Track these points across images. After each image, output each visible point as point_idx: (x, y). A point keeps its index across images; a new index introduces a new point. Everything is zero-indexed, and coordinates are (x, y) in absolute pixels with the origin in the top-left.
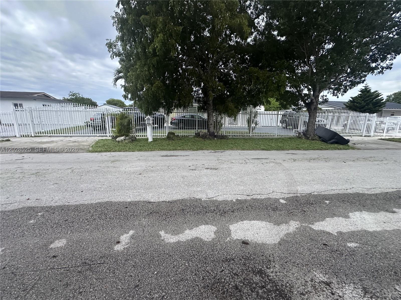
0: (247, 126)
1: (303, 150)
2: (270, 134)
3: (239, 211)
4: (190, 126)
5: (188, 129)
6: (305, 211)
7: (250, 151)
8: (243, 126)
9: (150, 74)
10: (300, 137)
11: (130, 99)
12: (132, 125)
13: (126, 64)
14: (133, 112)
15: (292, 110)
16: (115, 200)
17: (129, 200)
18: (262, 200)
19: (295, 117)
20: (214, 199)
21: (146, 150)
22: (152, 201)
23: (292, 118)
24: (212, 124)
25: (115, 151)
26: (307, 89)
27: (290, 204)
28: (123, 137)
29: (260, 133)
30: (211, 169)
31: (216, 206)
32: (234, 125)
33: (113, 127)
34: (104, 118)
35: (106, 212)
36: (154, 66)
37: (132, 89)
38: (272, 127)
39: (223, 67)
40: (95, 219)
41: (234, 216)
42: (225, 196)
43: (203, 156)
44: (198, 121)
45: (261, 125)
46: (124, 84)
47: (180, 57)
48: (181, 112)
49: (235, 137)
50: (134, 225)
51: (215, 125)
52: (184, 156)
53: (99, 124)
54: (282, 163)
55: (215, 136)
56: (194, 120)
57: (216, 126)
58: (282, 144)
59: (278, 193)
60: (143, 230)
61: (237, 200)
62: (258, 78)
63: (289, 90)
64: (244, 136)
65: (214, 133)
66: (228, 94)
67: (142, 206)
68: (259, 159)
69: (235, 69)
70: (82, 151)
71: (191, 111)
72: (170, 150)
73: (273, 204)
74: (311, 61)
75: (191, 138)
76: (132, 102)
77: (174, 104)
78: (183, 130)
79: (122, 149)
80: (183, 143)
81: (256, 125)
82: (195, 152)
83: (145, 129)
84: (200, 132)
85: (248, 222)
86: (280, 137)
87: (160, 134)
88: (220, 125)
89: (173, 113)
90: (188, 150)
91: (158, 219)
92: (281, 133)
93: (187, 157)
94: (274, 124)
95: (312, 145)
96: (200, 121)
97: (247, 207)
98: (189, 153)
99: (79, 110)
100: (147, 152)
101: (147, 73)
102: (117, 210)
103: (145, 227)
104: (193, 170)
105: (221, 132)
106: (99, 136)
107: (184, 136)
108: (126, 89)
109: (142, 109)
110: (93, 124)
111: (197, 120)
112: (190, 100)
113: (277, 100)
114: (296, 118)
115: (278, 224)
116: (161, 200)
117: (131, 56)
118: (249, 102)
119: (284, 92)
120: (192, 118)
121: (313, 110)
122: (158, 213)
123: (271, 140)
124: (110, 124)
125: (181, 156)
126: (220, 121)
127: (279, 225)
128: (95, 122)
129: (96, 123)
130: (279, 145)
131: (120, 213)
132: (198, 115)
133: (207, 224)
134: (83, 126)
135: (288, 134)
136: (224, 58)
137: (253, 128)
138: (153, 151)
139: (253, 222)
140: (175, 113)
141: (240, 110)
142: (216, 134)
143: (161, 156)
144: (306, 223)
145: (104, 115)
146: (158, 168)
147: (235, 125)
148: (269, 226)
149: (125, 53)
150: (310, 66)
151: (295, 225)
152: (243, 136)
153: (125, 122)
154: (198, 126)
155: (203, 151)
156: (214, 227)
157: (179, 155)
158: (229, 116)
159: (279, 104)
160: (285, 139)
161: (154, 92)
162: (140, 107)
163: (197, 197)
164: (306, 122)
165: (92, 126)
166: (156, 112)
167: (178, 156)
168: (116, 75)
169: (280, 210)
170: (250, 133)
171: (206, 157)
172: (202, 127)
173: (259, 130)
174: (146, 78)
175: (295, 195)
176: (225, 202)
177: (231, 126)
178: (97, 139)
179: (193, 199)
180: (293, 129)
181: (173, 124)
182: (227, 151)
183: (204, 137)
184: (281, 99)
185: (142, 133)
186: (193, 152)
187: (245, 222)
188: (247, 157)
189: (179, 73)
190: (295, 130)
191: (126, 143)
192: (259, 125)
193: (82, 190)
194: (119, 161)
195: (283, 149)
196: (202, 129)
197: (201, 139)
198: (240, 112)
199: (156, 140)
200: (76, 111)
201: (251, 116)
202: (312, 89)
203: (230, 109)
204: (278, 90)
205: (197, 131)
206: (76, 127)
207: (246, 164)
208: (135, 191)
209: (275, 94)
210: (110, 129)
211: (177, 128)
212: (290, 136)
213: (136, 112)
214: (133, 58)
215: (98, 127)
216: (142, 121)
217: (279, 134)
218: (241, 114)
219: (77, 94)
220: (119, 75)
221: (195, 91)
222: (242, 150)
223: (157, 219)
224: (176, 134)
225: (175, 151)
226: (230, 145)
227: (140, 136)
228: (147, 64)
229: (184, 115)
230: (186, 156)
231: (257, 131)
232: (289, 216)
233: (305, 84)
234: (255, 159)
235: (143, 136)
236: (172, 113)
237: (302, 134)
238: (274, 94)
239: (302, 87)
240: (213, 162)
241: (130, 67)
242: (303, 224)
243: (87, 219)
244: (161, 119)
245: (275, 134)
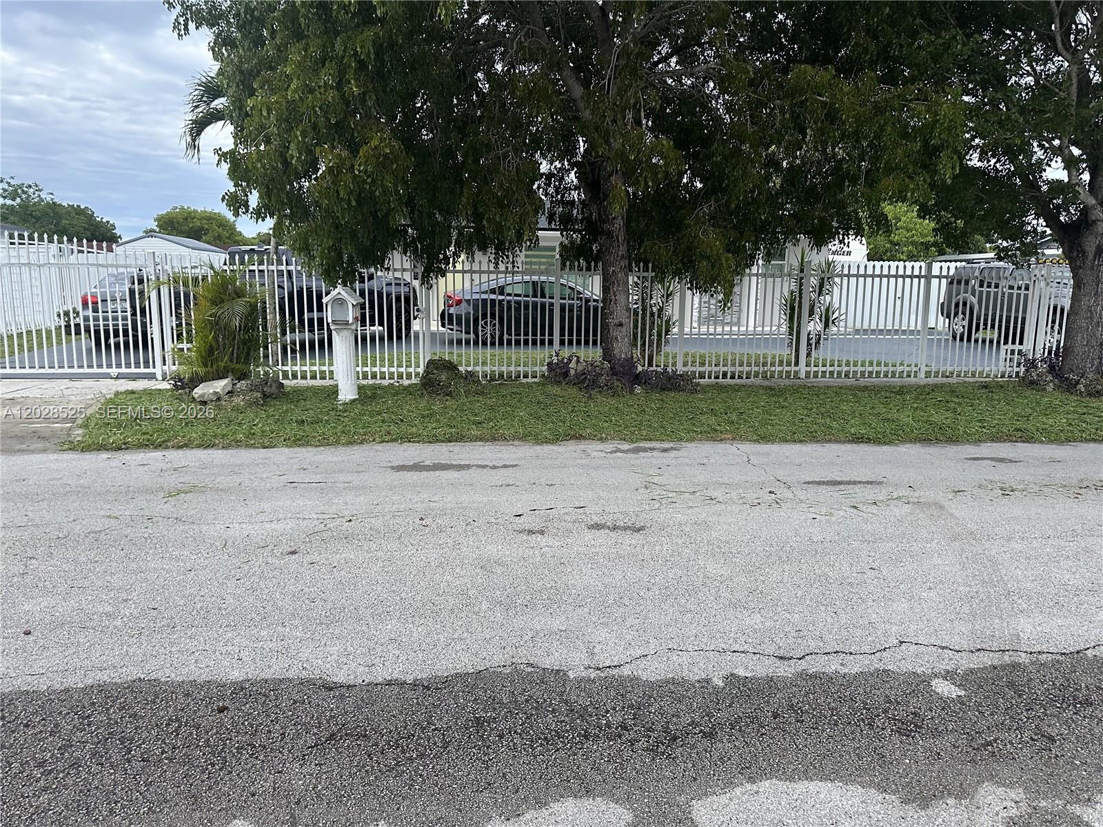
0: (784, 329)
1: (1051, 442)
2: (891, 369)
3: (738, 734)
4: (526, 334)
5: (518, 343)
6: (1052, 739)
7: (797, 447)
8: (767, 329)
9: (347, 104)
10: (1032, 383)
11: (259, 214)
12: (265, 328)
13: (240, 57)
14: (271, 268)
15: (992, 255)
16: (173, 675)
17: (236, 675)
18: (850, 681)
19: (1011, 287)
20: (626, 671)
21: (325, 442)
22: (340, 677)
23: (996, 294)
24: (621, 325)
25: (186, 446)
26: (1059, 159)
27: (980, 705)
28: (223, 382)
29: (848, 364)
30: (615, 528)
31: (631, 706)
32: (724, 324)
33: (180, 335)
34: (142, 293)
35: (130, 729)
36: (362, 65)
37: (263, 166)
38: (904, 332)
39: (673, 65)
40: (76, 765)
41: (716, 755)
42: (675, 658)
43: (583, 466)
44: (563, 307)
45: (850, 324)
46: (233, 147)
47: (481, 21)
48: (485, 268)
49: (728, 381)
50: (253, 795)
51: (636, 327)
52: (494, 467)
53: (120, 323)
54: (946, 504)
55: (638, 379)
56: (543, 305)
57: (643, 330)
58: (949, 414)
59: (922, 648)
60: (293, 816)
61: (731, 679)
62: (832, 115)
63: (979, 164)
64: (772, 376)
65: (630, 363)
66: (699, 185)
67: (295, 702)
68: (840, 483)
69: (729, 75)
70: (40, 445)
71: (531, 263)
72: (434, 440)
73: (898, 703)
74: (1078, 31)
75: (529, 386)
76: (268, 225)
77: (455, 233)
78: (497, 351)
79: (215, 436)
80: (492, 408)
81: (826, 326)
82: (547, 448)
83: (325, 346)
84: (570, 360)
85: (782, 785)
86: (940, 380)
87: (392, 370)
88: (660, 327)
89: (450, 276)
90: (516, 443)
91: (363, 767)
92: (945, 360)
93: (511, 470)
94: (914, 323)
95: (1088, 418)
96: (571, 310)
97: (775, 716)
98: (520, 454)
99: (33, 259)
100: (332, 449)
101: (331, 95)
102: (177, 720)
103: (303, 804)
104: (531, 532)
105: (667, 356)
106: (117, 378)
107: (501, 375)
108: (238, 167)
109: (312, 258)
110: (92, 323)
111: (557, 302)
112: (523, 218)
113: (924, 212)
114: (1015, 291)
115: (924, 798)
116: (381, 675)
117: (262, 22)
118: (792, 223)
119: (955, 177)
120: (535, 296)
121: (1091, 257)
122: (365, 736)
123: (898, 393)
124: (169, 322)
125: (484, 467)
126: (661, 310)
127: (925, 806)
128: (100, 314)
129: (106, 319)
130: (936, 418)
131: (191, 733)
132: (562, 281)
133: (588, 792)
134: (49, 332)
135: (979, 369)
136: (680, 24)
137: (813, 342)
138: (356, 447)
139: (801, 786)
140: (459, 276)
141: (752, 257)
142: (640, 368)
143: (392, 468)
144: (1058, 796)
145: (141, 281)
146: (378, 523)
147: (731, 324)
148: (877, 808)
149: (239, 10)
150: (1074, 56)
151: (1005, 804)
152: (765, 377)
153: (235, 313)
154: (562, 334)
155: (583, 445)
156: (620, 810)
157: (472, 463)
158: (703, 290)
159: (934, 230)
160: (964, 390)
161: (364, 182)
162: (303, 248)
163: (547, 663)
164: (1062, 310)
165: (88, 330)
166: (372, 270)
167: (468, 467)
168: (197, 107)
169: (936, 733)
170: (797, 364)
171: (593, 474)
172: (579, 334)
173: (841, 350)
174: (328, 119)
175: (1006, 658)
176: (674, 688)
177: (712, 330)
178: (109, 387)
179: (530, 669)
180: (998, 342)
181: (451, 322)
182: (688, 445)
183: (587, 381)
184: (941, 205)
185: (312, 364)
186: (538, 448)
187: (765, 785)
188: (781, 473)
189: (479, 93)
190: (1010, 346)
191: (236, 409)
192: (842, 324)
193: (26, 627)
194: (202, 490)
195: (953, 440)
196: (579, 343)
197: (573, 391)
198: (749, 266)
199: (374, 397)
200: (20, 265)
201: (801, 285)
202: (1083, 161)
203: (703, 257)
204: (925, 167)
205: (557, 355)
206: (20, 335)
207: (774, 505)
208: (263, 633)
209: (912, 186)
210: (169, 345)
211: (468, 342)
212: (987, 377)
213: (283, 268)
214: (273, 33)
215: (116, 335)
216: (310, 310)
217: (934, 369)
218: (757, 275)
219: (30, 186)
220: (213, 105)
221: (550, 176)
222: (757, 441)
223: (361, 767)
224: (461, 369)
225: (456, 447)
226: (703, 418)
227: (304, 377)
228: (332, 59)
229: (501, 282)
230: (505, 466)
231: (833, 351)
232: (973, 761)
233: (1053, 139)
234: (819, 483)
235: (314, 377)
236: (444, 275)
237: (1042, 367)
238: (908, 186)
239: (1040, 154)
240: (623, 499)
241: (259, 72)
242: (1043, 804)
243: (41, 764)
244: (398, 299)
245: (915, 369)
